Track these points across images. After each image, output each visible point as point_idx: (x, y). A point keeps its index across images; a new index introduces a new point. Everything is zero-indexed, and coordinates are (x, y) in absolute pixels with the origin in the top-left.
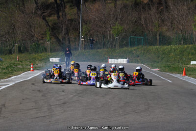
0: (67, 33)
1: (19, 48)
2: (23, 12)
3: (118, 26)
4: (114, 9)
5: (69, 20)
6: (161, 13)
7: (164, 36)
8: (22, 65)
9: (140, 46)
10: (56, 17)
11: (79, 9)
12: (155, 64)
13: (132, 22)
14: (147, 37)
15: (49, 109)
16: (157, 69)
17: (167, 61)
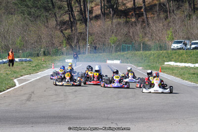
0: (78, 42)
1: (44, 52)
2: (47, 27)
3: (113, 37)
4: (111, 25)
5: (79, 33)
6: (144, 28)
7: (146, 45)
8: (46, 64)
9: (129, 52)
10: (70, 31)
11: (86, 25)
12: (140, 64)
13: (124, 35)
14: (134, 45)
15: (65, 95)
16: (141, 68)
17: (148, 62)
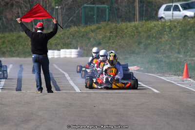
14: (115, 6)
17: (157, 52)
